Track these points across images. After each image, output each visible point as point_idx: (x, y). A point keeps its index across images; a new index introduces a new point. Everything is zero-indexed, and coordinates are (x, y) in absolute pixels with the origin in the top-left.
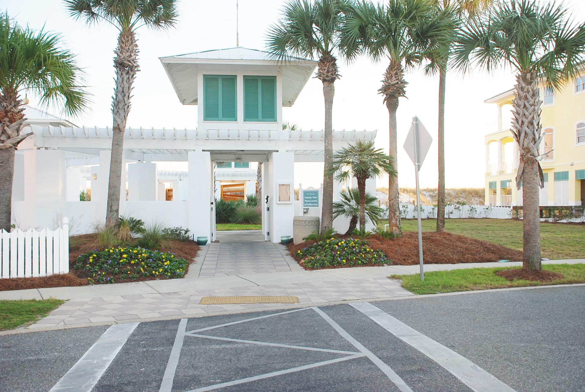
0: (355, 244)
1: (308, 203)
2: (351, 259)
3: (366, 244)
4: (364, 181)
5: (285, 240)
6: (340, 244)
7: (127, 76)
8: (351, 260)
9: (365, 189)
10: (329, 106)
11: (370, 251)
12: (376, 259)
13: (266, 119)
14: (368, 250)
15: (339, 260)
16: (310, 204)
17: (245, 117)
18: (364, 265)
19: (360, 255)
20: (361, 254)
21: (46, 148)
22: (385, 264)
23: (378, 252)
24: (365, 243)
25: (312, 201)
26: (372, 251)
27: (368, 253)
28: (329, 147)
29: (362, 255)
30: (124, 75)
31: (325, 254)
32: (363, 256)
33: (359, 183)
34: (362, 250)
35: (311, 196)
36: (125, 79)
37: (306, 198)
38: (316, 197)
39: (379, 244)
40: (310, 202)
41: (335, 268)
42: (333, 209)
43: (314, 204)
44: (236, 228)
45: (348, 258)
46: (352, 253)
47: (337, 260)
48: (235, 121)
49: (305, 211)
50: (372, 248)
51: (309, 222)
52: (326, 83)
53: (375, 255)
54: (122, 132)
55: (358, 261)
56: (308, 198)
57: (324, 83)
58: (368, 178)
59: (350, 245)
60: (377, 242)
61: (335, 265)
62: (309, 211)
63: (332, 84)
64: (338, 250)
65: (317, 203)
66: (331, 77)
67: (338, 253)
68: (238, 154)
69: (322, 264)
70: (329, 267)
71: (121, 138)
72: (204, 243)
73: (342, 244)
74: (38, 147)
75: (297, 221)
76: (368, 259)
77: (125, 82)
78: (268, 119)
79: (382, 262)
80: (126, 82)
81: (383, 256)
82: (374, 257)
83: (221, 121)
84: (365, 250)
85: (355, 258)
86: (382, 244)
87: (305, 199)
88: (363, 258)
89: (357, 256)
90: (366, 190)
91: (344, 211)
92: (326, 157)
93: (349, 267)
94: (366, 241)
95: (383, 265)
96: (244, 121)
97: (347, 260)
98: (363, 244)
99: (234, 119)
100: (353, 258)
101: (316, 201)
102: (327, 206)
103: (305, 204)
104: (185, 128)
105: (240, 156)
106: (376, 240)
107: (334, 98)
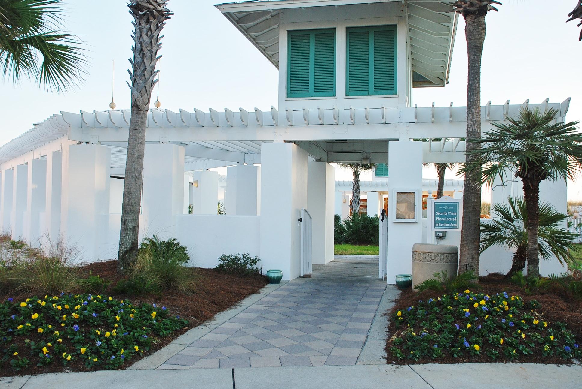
0: (509, 308)
1: (442, 222)
2: (493, 342)
3: (534, 308)
4: (535, 184)
5: (402, 282)
6: (476, 305)
7: (148, 26)
8: (494, 344)
9: (538, 199)
10: (474, 56)
11: (540, 325)
12: (553, 346)
13: (379, 92)
14: (536, 322)
15: (466, 343)
16: (445, 224)
17: (348, 90)
18: (521, 358)
19: (517, 333)
20: (519, 331)
21: (87, 143)
22: (574, 361)
23: (558, 328)
24: (531, 305)
25: (448, 219)
26: (545, 325)
27: (537, 328)
28: (475, 127)
29: (520, 335)
30: (143, 24)
31: (440, 326)
32: (523, 336)
33: (526, 188)
34: (523, 321)
35: (447, 211)
36: (145, 30)
37: (439, 214)
38: (455, 213)
39: (563, 310)
40: (445, 222)
41: (453, 361)
42: (481, 234)
43: (451, 225)
44: (371, 252)
45: (488, 340)
46: (500, 327)
47: (462, 344)
48: (333, 96)
49: (441, 234)
50: (546, 318)
51: (437, 254)
52: (469, 18)
53: (552, 337)
54: (141, 110)
55: (510, 349)
56: (442, 214)
57: (467, 18)
58: (544, 178)
59: (498, 310)
60: (560, 305)
61: (455, 356)
62: (447, 235)
63: (482, 19)
64: (467, 320)
65: (456, 222)
66: (478, 6)
67: (469, 325)
68: (366, 152)
69: (426, 351)
70: (441, 360)
71: (140, 120)
72: (277, 280)
73: (479, 305)
74: (78, 142)
75: (418, 253)
76: (533, 345)
77: (144, 35)
78: (385, 92)
79: (566, 354)
80: (147, 34)
81: (572, 338)
82: (549, 341)
83: (312, 97)
84: (529, 321)
85: (504, 340)
86: (569, 310)
87: (436, 216)
88: (522, 342)
89: (510, 335)
90: (539, 201)
91: (501, 239)
92: (469, 145)
93: (488, 362)
94: (534, 300)
95: (569, 363)
96: (346, 96)
97: (485, 345)
98: (528, 307)
99: (331, 93)
100: (499, 341)
101: (455, 219)
102: (469, 229)
103: (437, 225)
104: (255, 108)
105: (368, 155)
106: (557, 300)
107: (485, 42)
